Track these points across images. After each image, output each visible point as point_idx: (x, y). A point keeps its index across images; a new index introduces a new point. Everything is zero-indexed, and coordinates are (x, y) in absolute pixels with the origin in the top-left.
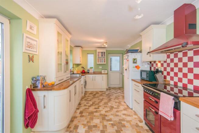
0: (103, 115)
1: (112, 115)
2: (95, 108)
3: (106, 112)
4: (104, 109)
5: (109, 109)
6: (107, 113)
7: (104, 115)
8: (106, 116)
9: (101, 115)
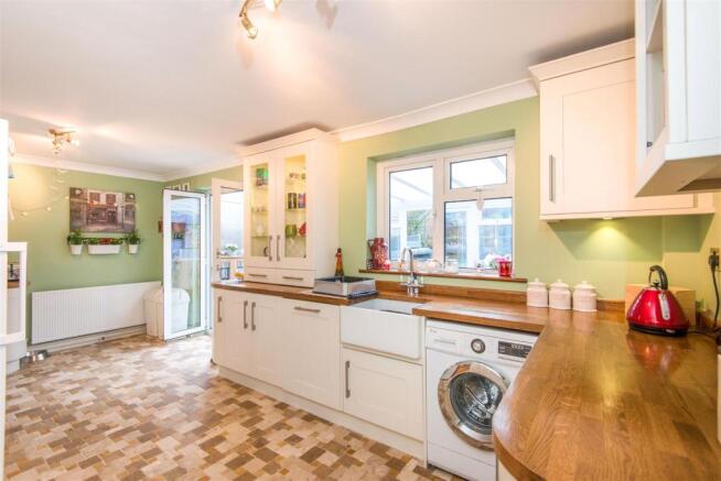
0: (159, 434)
1: (119, 454)
2: (220, 439)
3: (157, 451)
4: (177, 458)
5: (144, 469)
6: (144, 451)
7: (154, 436)
8: (142, 440)
9: (169, 432)
